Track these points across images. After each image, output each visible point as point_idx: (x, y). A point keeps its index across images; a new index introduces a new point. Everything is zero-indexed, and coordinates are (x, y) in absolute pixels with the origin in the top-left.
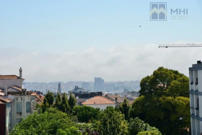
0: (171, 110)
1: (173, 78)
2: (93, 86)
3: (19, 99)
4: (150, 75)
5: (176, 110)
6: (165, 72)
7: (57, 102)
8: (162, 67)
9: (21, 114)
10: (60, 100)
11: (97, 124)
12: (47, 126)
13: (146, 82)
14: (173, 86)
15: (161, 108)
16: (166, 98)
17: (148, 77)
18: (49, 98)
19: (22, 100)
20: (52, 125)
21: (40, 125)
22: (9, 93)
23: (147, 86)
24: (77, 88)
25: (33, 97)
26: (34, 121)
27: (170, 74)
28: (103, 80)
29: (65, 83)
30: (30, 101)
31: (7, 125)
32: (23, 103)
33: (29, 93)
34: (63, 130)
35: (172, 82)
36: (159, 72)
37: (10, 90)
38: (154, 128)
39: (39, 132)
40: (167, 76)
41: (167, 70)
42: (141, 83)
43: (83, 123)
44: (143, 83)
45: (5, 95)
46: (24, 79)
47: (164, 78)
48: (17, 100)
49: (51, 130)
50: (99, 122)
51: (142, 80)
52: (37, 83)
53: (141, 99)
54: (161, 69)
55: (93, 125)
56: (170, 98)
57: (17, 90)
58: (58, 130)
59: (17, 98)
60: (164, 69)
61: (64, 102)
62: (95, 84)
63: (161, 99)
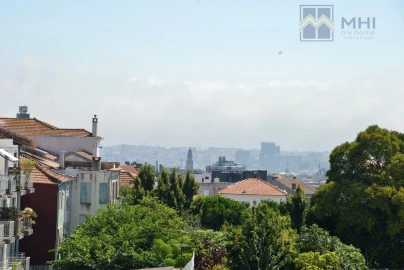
0: (389, 213)
1: (398, 148)
2: (258, 158)
3: (87, 176)
4: (350, 142)
5: (399, 215)
6: (380, 136)
7: (160, 186)
8: (376, 126)
9: (88, 205)
10: (165, 182)
11: (234, 234)
12: (134, 233)
13: (342, 154)
14: (396, 165)
15: (369, 209)
16: (380, 188)
17: (347, 145)
18: (145, 177)
19: (91, 178)
20: (143, 232)
21: (121, 230)
22: (68, 164)
23: (345, 162)
24: (222, 161)
25: (113, 175)
26: (109, 223)
27: (393, 140)
28: (278, 148)
29: (202, 149)
30: (106, 181)
31: (60, 226)
32: (93, 184)
33: (106, 167)
34: (166, 242)
35: (395, 157)
36: (369, 136)
37: (71, 158)
38: (351, 247)
39: (117, 244)
40: (385, 144)
41: (385, 132)
42: (331, 156)
43: (208, 231)
44: (336, 157)
45: (60, 168)
46: (100, 138)
47: (380, 148)
48: (83, 178)
49: (142, 240)
50: (239, 231)
51: (335, 151)
52: (148, 147)
53: (329, 187)
54: (373, 129)
55: (227, 236)
56: (388, 189)
57: (84, 158)
58: (156, 241)
59: (82, 174)
60: (379, 130)
61: (174, 188)
62: (261, 155)
63: (369, 189)
